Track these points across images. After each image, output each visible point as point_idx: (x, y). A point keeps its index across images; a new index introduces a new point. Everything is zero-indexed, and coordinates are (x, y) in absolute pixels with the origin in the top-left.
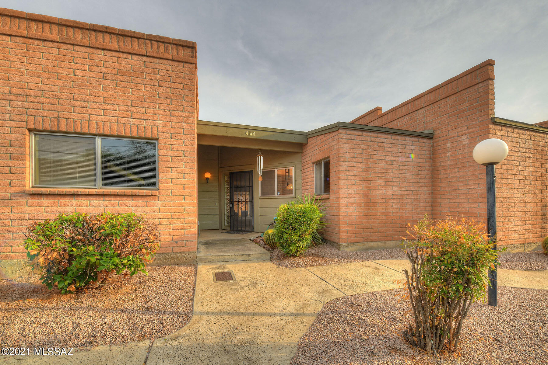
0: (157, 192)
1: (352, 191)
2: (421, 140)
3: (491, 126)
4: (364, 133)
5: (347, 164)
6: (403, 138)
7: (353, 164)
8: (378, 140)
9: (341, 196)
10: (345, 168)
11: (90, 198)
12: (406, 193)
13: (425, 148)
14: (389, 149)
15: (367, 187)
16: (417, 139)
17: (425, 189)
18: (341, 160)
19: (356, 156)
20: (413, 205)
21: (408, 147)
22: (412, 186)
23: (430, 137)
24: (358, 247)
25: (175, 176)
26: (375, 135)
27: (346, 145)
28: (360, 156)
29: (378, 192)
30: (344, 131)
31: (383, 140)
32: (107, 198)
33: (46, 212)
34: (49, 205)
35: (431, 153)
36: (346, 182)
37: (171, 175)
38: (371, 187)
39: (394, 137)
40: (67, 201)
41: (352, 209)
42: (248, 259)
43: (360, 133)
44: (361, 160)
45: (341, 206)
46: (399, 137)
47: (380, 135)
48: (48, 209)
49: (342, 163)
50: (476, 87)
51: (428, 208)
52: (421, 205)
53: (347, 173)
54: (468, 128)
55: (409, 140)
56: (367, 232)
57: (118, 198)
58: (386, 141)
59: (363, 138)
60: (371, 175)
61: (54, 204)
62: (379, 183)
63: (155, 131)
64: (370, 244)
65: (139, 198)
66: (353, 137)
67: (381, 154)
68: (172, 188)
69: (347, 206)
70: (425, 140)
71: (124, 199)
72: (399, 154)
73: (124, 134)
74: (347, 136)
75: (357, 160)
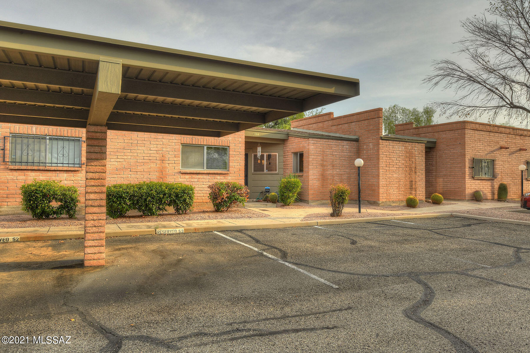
0: (229, 172)
1: (315, 172)
2: (352, 142)
3: (381, 141)
4: (322, 140)
5: (313, 157)
6: (342, 142)
7: (315, 157)
8: (329, 143)
9: (310, 174)
10: (312, 159)
12: (343, 173)
13: (354, 147)
14: (334, 148)
15: (323, 170)
16: (349, 142)
17: (354, 170)
18: (310, 155)
19: (317, 153)
20: (347, 180)
21: (344, 147)
22: (347, 169)
23: (357, 140)
24: (318, 203)
25: (236, 164)
26: (327, 140)
27: (313, 147)
28: (320, 153)
29: (328, 172)
30: (312, 139)
31: (331, 143)
34: (188, 178)
35: (357, 150)
36: (312, 167)
37: (234, 164)
38: (325, 170)
39: (337, 141)
40: (195, 176)
41: (315, 182)
43: (319, 140)
44: (320, 155)
45: (310, 180)
46: (340, 141)
47: (330, 141)
48: (188, 180)
49: (310, 156)
51: (356, 182)
52: (352, 180)
53: (313, 162)
54: (372, 140)
55: (345, 143)
56: (323, 195)
58: (333, 143)
59: (321, 142)
60: (325, 163)
61: (190, 178)
62: (329, 167)
64: (324, 201)
65: (222, 175)
66: (316, 142)
67: (330, 151)
68: (234, 170)
69: (313, 180)
70: (354, 143)
71: (216, 175)
72: (340, 151)
73: (216, 145)
74: (313, 142)
75: (318, 155)
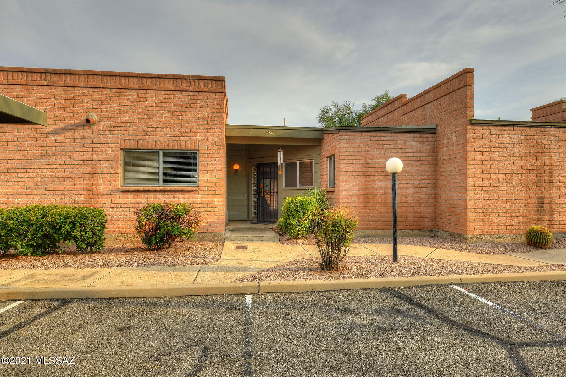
0: (197, 188)
1: (351, 185)
2: (422, 135)
3: (469, 127)
4: (363, 134)
5: (346, 161)
6: (403, 135)
7: (352, 161)
8: (377, 138)
9: (341, 189)
10: (345, 165)
11: (156, 193)
12: (406, 186)
13: (428, 143)
14: (388, 146)
15: (366, 181)
16: (418, 135)
17: (428, 181)
18: (341, 158)
19: (355, 155)
20: (414, 197)
21: (408, 143)
22: (413, 179)
23: (433, 132)
24: (357, 234)
25: (210, 176)
26: (374, 134)
27: (346, 145)
28: (360, 154)
29: (376, 186)
30: (344, 133)
31: (382, 138)
32: (166, 193)
33: (130, 203)
34: (132, 198)
35: (434, 147)
36: (346, 177)
37: (207, 176)
38: (370, 181)
39: (393, 135)
40: (142, 195)
41: (351, 201)
42: (262, 239)
43: (359, 134)
44: (360, 157)
45: (341, 198)
46: (399, 135)
47: (379, 134)
48: (132, 201)
49: (342, 161)
50: (460, 91)
51: (431, 200)
52: (423, 197)
53: (346, 170)
54: (456, 127)
55: (409, 136)
56: (365, 221)
57: (173, 193)
58: (387, 139)
59: (362, 138)
60: (370, 170)
61: (135, 198)
62: (378, 177)
63: (197, 144)
64: (369, 232)
65: (186, 193)
66: (352, 138)
67: (380, 151)
68: (207, 185)
69: (346, 198)
70: (428, 135)
71: (177, 193)
72: (399, 150)
73: (177, 148)
74: (346, 137)
75: (356, 158)
